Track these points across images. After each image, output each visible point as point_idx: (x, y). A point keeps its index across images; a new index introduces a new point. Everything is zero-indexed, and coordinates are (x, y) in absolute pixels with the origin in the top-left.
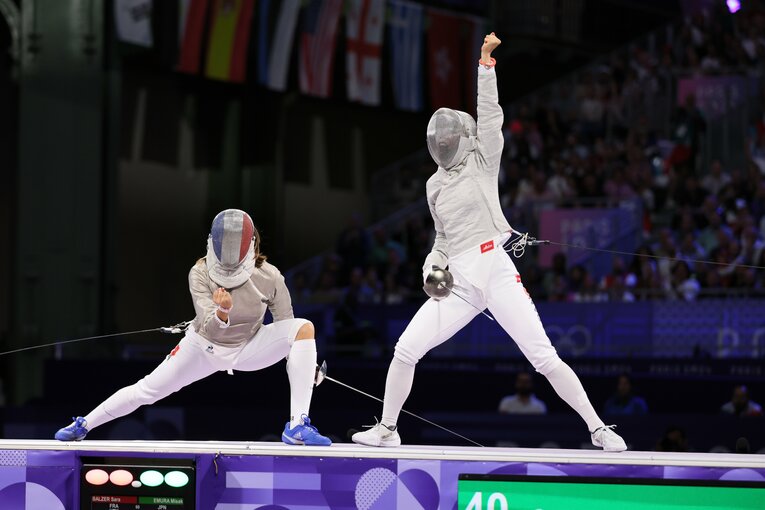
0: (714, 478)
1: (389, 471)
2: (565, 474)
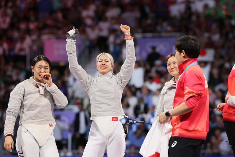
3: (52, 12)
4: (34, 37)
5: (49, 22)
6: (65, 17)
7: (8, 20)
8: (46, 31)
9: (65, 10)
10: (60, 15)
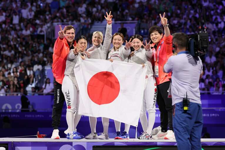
0: (173, 145)
1: (70, 145)
2: (126, 145)
3: (59, 8)
4: (49, 25)
5: (58, 15)
6: (67, 11)
7: (33, 13)
8: (56, 20)
9: (68, 7)
10: (65, 10)
